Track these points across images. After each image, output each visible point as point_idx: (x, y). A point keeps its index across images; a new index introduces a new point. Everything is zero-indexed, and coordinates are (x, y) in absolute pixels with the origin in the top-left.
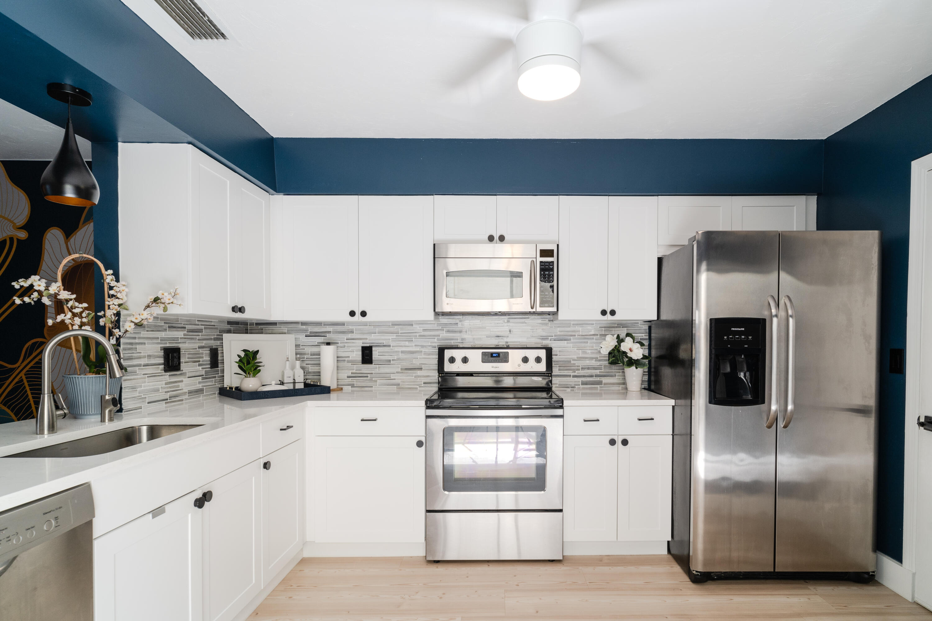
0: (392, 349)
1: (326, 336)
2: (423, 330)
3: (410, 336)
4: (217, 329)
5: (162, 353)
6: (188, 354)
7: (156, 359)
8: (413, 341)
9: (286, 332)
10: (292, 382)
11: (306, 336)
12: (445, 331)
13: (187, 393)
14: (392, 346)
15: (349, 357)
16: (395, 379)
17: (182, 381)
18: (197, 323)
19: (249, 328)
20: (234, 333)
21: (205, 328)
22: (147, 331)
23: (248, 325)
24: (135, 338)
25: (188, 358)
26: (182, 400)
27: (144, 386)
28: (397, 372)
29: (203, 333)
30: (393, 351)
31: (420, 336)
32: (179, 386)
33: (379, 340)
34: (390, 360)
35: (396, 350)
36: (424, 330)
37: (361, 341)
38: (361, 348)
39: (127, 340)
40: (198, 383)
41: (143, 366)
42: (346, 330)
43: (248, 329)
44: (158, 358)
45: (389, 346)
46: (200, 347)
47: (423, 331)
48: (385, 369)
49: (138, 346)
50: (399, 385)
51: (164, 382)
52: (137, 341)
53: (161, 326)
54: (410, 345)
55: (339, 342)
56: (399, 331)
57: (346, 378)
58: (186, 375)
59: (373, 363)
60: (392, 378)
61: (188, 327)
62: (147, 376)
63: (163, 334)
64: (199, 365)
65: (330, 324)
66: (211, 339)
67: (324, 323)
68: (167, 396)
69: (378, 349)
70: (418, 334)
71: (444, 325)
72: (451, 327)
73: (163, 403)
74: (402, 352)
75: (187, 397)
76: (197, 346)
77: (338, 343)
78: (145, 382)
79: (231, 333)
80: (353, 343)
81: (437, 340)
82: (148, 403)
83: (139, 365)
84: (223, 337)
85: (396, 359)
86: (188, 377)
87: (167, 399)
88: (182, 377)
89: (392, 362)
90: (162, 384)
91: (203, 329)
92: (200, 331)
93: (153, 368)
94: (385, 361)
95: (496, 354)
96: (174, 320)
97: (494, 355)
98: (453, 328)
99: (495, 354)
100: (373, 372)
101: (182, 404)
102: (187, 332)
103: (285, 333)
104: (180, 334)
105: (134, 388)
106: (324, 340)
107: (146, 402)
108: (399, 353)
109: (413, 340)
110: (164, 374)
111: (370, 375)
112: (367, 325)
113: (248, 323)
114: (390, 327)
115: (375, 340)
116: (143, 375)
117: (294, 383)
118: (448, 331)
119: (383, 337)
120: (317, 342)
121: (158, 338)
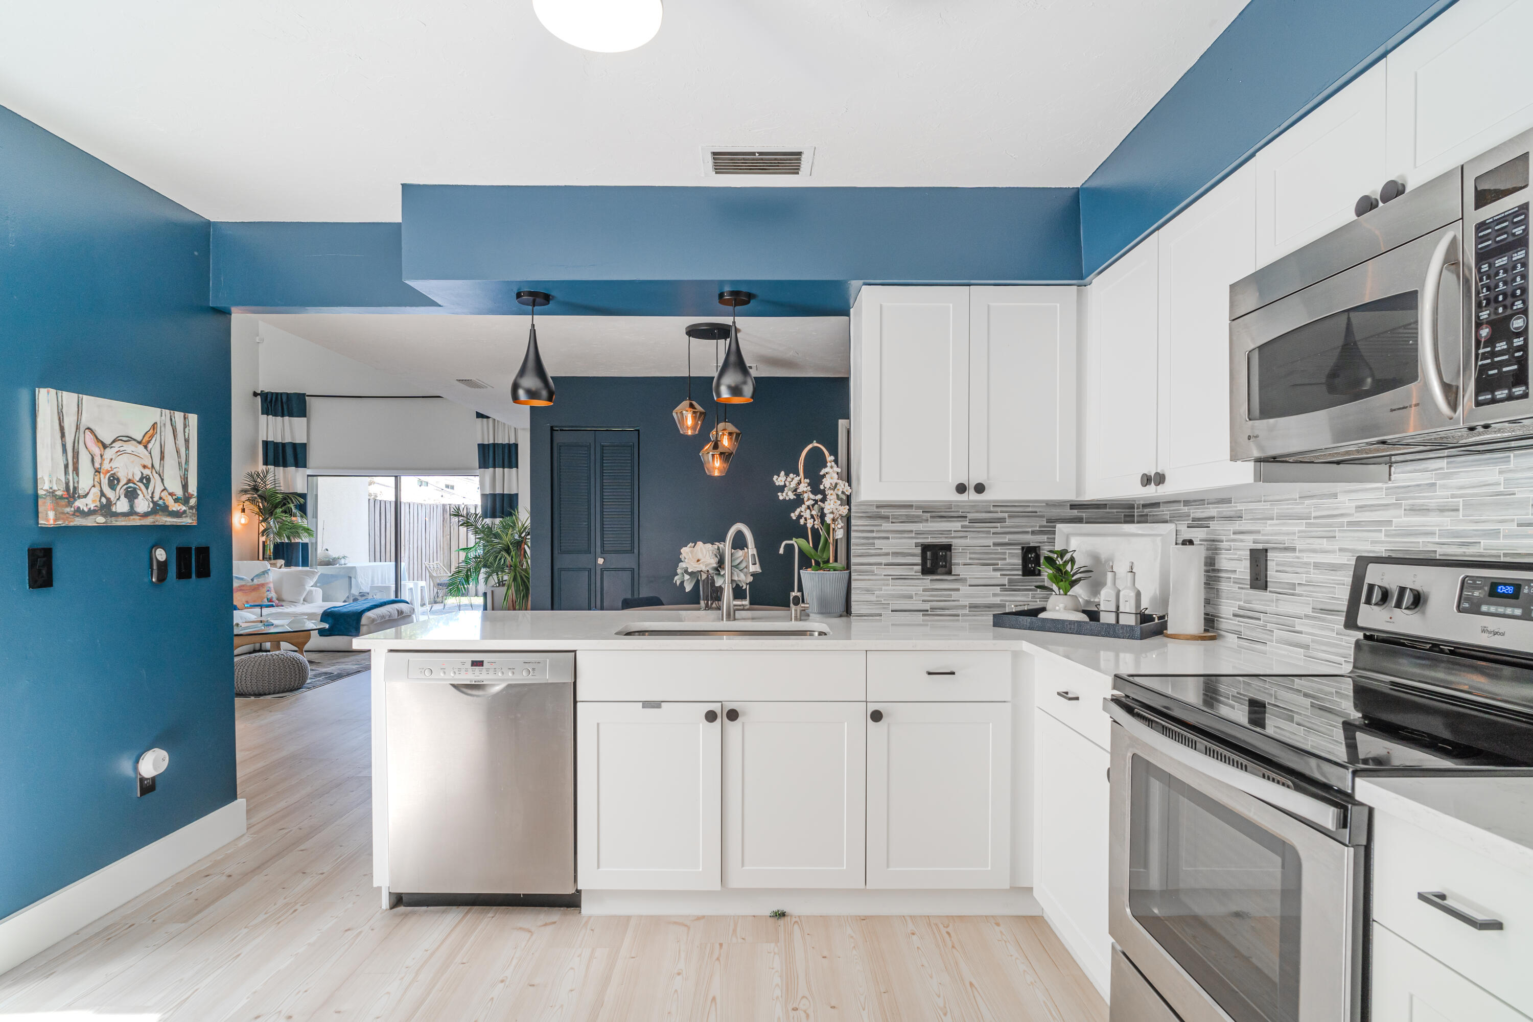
0: (1298, 558)
1: (1209, 527)
2: (1357, 507)
3: (1330, 525)
4: (1042, 517)
5: (919, 550)
6: (970, 553)
7: (907, 557)
8: (1335, 537)
9: (1169, 519)
10: (1134, 612)
11: (1188, 527)
12: (1405, 510)
13: (967, 606)
14: (1300, 551)
15: (1235, 571)
16: (1300, 632)
17: (958, 590)
18: (992, 509)
19: (1136, 514)
20: (1087, 523)
21: (1009, 517)
22: (892, 522)
23: (1134, 508)
24: (872, 531)
25: (970, 559)
26: (958, 615)
27: (886, 590)
28: (1307, 616)
29: (1007, 523)
30: (1301, 563)
31: (1350, 524)
32: (951, 596)
33: (1276, 534)
34: (1294, 584)
35: (1305, 560)
36: (1360, 508)
37: (1249, 538)
38: (1249, 553)
39: (861, 534)
40: (991, 595)
41: (884, 565)
42: (1232, 514)
43: (1134, 515)
44: (911, 556)
45: (1293, 549)
46: (995, 544)
47: (1356, 512)
48: (1287, 606)
49: (876, 541)
50: (1307, 647)
51: (921, 588)
52: (874, 535)
53: (918, 516)
54: (1330, 547)
55: (1224, 538)
56: (1310, 513)
57: (1232, 617)
58: (967, 582)
59: (1268, 589)
60: (1297, 628)
61: (970, 516)
62: (891, 577)
63: (920, 527)
64: (994, 570)
65: (1213, 501)
66: (1027, 532)
67: (1207, 500)
68: (927, 606)
69: (1276, 557)
70: (1346, 520)
71: (1403, 490)
72: (1419, 498)
73: (920, 614)
74: (1317, 566)
75: (967, 611)
76: (990, 542)
77: (1222, 542)
78: (888, 585)
79: (1083, 524)
80: (1242, 541)
81: (1385, 535)
82: (892, 611)
83: (880, 564)
84: (1057, 529)
85: (1304, 583)
86: (970, 586)
87: (927, 611)
88: (957, 584)
89: (1298, 590)
90: (919, 590)
91: (1006, 519)
92: (1001, 520)
93: (903, 568)
94: (1287, 586)
95: (1510, 585)
96: (943, 508)
97: (1501, 589)
98: (1424, 498)
99: (1505, 585)
100: (1268, 609)
101: (958, 620)
102: (969, 523)
103: (1166, 522)
104: (956, 525)
105: (868, 591)
106: (1207, 534)
107: (889, 610)
108: (1311, 569)
109: (1337, 534)
110: (922, 577)
111: (1263, 616)
112: (1261, 501)
113: (1134, 505)
114: (1298, 504)
115: (1272, 535)
116: (884, 576)
117: (1117, 613)
118: (1413, 510)
119: (1284, 529)
120: (1199, 539)
121: (912, 531)
